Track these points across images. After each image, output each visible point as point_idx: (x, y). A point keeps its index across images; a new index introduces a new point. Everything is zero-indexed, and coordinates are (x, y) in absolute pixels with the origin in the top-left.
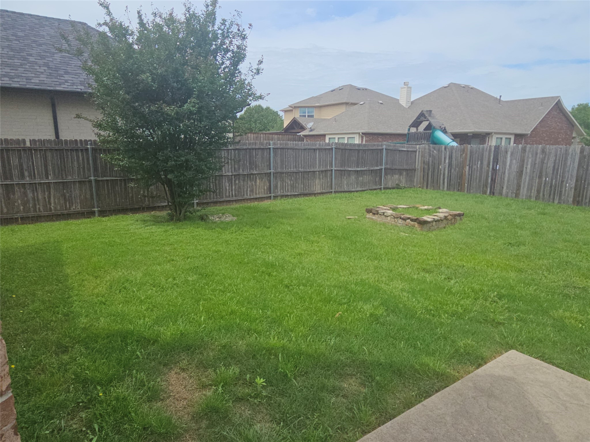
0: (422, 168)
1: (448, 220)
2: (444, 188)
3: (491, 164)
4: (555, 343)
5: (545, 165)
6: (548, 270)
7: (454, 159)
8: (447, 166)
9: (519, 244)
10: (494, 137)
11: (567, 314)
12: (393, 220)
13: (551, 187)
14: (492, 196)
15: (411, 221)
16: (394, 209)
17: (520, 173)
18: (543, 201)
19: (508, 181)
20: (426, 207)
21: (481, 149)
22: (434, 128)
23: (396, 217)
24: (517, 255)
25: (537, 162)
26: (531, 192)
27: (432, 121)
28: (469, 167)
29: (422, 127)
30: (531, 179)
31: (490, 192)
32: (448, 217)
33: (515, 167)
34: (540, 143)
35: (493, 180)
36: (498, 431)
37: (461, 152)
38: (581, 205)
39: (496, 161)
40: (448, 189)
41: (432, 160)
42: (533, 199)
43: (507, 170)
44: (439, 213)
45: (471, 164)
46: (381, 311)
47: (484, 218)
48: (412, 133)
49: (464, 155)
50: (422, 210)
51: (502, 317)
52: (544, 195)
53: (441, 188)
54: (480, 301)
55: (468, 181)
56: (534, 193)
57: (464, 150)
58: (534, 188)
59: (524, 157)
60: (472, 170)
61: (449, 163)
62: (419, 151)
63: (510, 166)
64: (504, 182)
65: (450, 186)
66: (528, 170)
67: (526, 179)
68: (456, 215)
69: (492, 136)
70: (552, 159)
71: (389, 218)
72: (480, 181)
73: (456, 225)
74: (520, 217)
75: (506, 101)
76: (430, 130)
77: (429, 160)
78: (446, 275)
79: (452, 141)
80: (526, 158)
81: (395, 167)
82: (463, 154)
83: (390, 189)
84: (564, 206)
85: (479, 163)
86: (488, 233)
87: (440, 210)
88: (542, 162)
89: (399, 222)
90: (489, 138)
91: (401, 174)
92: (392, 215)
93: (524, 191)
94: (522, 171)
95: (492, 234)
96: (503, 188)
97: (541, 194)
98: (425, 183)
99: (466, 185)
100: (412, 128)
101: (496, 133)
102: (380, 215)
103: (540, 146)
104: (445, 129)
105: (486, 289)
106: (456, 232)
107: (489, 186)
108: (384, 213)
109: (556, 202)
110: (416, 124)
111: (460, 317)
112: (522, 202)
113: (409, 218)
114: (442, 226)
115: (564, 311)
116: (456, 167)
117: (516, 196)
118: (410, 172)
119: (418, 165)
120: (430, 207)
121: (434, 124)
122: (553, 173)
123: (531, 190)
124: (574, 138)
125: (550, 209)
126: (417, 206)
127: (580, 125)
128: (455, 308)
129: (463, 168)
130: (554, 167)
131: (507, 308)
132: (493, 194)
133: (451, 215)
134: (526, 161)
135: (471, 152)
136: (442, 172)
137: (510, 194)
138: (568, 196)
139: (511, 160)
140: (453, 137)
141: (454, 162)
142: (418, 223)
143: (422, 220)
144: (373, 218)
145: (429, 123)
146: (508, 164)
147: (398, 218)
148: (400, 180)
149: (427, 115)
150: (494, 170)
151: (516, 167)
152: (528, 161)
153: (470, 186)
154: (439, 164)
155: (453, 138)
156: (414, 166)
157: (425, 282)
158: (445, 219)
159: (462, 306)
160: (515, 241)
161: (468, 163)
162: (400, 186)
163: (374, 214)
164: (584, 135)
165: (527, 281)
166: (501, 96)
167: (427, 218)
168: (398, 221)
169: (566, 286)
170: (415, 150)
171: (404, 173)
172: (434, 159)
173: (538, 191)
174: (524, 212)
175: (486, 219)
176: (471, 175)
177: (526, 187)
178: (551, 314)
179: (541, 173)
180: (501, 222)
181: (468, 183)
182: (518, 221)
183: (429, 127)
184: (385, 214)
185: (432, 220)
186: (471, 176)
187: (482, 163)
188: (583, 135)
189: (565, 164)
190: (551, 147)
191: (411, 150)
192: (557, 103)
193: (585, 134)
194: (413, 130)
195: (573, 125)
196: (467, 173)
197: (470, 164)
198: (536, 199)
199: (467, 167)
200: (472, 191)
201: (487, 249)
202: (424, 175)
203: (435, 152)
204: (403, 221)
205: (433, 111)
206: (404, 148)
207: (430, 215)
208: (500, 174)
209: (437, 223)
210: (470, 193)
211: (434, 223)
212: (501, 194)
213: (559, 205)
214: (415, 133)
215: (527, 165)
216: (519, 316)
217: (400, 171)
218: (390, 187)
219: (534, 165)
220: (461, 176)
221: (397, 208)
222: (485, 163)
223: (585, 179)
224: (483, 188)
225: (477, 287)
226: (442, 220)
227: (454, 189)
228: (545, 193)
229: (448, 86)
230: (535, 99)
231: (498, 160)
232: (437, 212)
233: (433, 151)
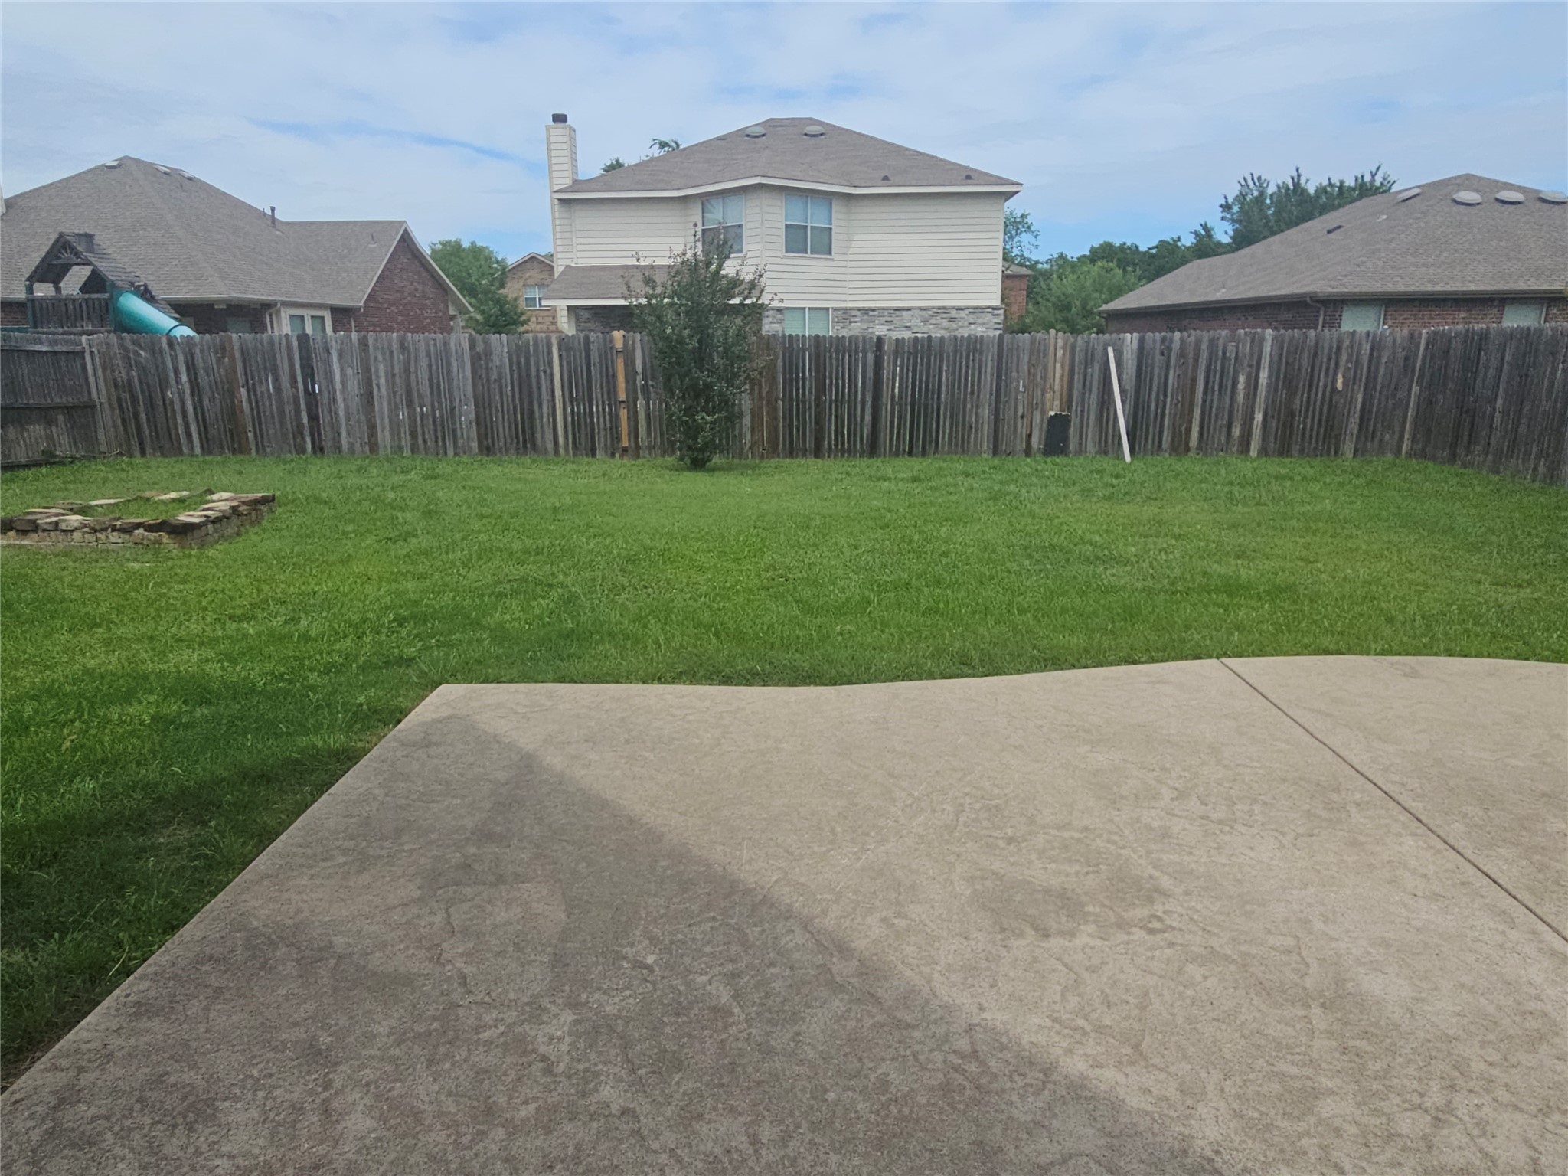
0: (114, 400)
1: (240, 515)
2: (192, 449)
3: (299, 379)
4: (498, 658)
5: (413, 377)
6: (464, 565)
7: (202, 373)
8: (188, 391)
9: (406, 536)
10: (283, 315)
11: (507, 617)
12: (90, 537)
13: (434, 422)
14: (319, 455)
15: (146, 530)
16: (82, 511)
17: (368, 397)
18: (427, 454)
19: (348, 419)
20: (173, 495)
21: (265, 343)
22: (113, 285)
23: (97, 527)
24: (408, 555)
25: (396, 371)
26: (400, 439)
27: (103, 266)
28: (248, 391)
29: (73, 282)
30: (394, 409)
31: (313, 447)
32: (241, 509)
33: (354, 385)
34: (390, 330)
35: (314, 418)
36: (451, 775)
37: (216, 353)
38: (495, 454)
39: (309, 372)
40: (206, 450)
41: (139, 376)
42: (407, 453)
43: (338, 393)
44: (214, 502)
45: (251, 382)
46: (173, 707)
47: (318, 500)
48: (42, 299)
49: (227, 359)
50: (164, 502)
51: (413, 649)
52: (425, 441)
53: (185, 450)
54: (368, 639)
55: (254, 425)
56: (406, 440)
57: (223, 348)
58: (402, 430)
59: (368, 359)
60: (256, 395)
61: (190, 381)
62: (92, 352)
63: (343, 383)
64: (338, 422)
65: (207, 442)
66: (383, 390)
67: (382, 407)
68: (257, 502)
69: (278, 312)
70: (424, 363)
71: (77, 535)
72: (282, 423)
73: (264, 523)
74: (392, 488)
75: (288, 223)
76: (102, 290)
77: (128, 374)
78: (286, 615)
79: (176, 323)
80: (372, 362)
81: (22, 401)
82: (224, 357)
83: (27, 466)
84: (464, 459)
85: (270, 379)
86: (341, 527)
87: (215, 497)
88: (405, 371)
89: (113, 540)
90: (271, 315)
91: (50, 422)
92: (85, 526)
93: (384, 437)
94: (371, 393)
95: (350, 528)
96: (339, 434)
97: (420, 441)
98: (135, 441)
99: (251, 435)
100: (36, 285)
101: (285, 304)
102: (44, 530)
103: (395, 334)
104: (146, 289)
105: (371, 615)
106: (269, 538)
107: (307, 432)
108: (57, 523)
109: (451, 452)
110: (51, 269)
111: (339, 669)
112: (388, 460)
113: (138, 526)
114: (231, 531)
115: (503, 613)
116: (212, 392)
117: (372, 451)
118: (80, 413)
119: (99, 392)
120: (185, 493)
121: (111, 276)
122: (432, 393)
123: (399, 434)
124: (452, 318)
125: (443, 467)
126: (148, 494)
127: (460, 291)
128: (326, 658)
129: (232, 393)
130: (430, 380)
131: (416, 636)
132: (322, 449)
133: (244, 503)
134: (373, 370)
135: (243, 352)
136: (177, 407)
137: (357, 447)
138: (468, 438)
139: (342, 370)
140: (177, 312)
141: (204, 381)
142: (169, 533)
143: (174, 522)
144: (24, 543)
145: (94, 272)
146: (338, 377)
147: (105, 529)
148: (50, 438)
149: (80, 249)
150: (310, 394)
151: (356, 382)
152: (377, 371)
153: (262, 437)
154: (164, 385)
155: (177, 316)
156: (85, 394)
157: (246, 636)
158: (233, 513)
159: (339, 651)
160: (397, 533)
161: (241, 380)
162: (57, 456)
163: (24, 533)
164: (470, 312)
165: (436, 589)
166: (273, 209)
167: (185, 517)
168: (107, 537)
169: (498, 582)
170: (78, 348)
171: (61, 418)
172: (146, 374)
173: (413, 435)
174: (397, 479)
175: (326, 503)
176: (256, 409)
177: (387, 427)
178: (484, 623)
179: (409, 392)
180: (359, 502)
181: (254, 428)
182: (391, 495)
183: (96, 282)
184: (63, 526)
185: (204, 519)
186: (258, 413)
187: (276, 379)
188: (467, 312)
189: (449, 372)
190: (416, 337)
191: (64, 349)
192: (402, 237)
193: (472, 310)
194: (43, 290)
195: (445, 290)
196: (245, 404)
197: (247, 382)
198: (413, 452)
199: (243, 391)
200: (268, 450)
201: (349, 555)
202: (124, 421)
203: (142, 353)
204: (122, 536)
205: (96, 238)
206: (41, 343)
207: (194, 510)
208: (325, 401)
209: (218, 525)
210: (265, 455)
211: (210, 526)
212: (338, 448)
213: (457, 458)
214: (52, 298)
215: (378, 377)
216: (438, 641)
217: (46, 414)
218: (23, 461)
219: (391, 376)
220: (232, 414)
221: (90, 507)
222: (285, 379)
223: (490, 400)
224: (294, 438)
225: (355, 618)
226: (228, 518)
227: (222, 448)
228: (427, 436)
229: (119, 166)
230: (355, 223)
231: (313, 369)
232: (208, 502)
233: (136, 353)
